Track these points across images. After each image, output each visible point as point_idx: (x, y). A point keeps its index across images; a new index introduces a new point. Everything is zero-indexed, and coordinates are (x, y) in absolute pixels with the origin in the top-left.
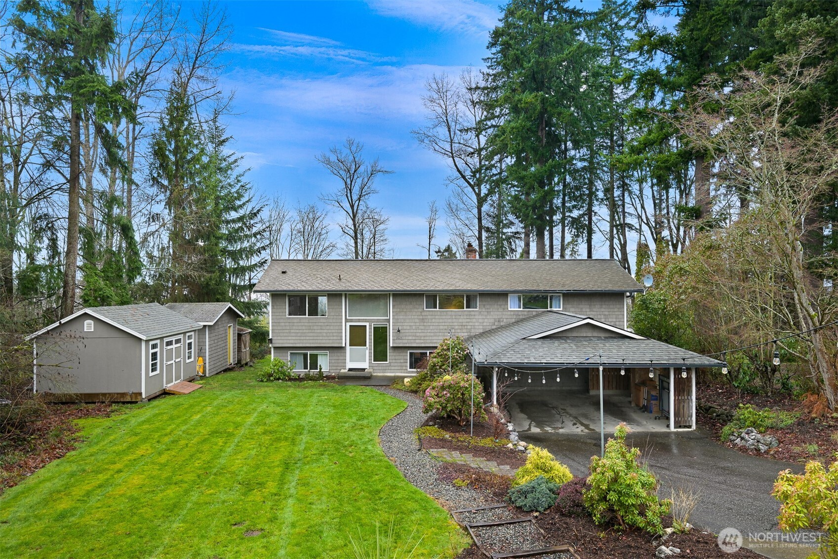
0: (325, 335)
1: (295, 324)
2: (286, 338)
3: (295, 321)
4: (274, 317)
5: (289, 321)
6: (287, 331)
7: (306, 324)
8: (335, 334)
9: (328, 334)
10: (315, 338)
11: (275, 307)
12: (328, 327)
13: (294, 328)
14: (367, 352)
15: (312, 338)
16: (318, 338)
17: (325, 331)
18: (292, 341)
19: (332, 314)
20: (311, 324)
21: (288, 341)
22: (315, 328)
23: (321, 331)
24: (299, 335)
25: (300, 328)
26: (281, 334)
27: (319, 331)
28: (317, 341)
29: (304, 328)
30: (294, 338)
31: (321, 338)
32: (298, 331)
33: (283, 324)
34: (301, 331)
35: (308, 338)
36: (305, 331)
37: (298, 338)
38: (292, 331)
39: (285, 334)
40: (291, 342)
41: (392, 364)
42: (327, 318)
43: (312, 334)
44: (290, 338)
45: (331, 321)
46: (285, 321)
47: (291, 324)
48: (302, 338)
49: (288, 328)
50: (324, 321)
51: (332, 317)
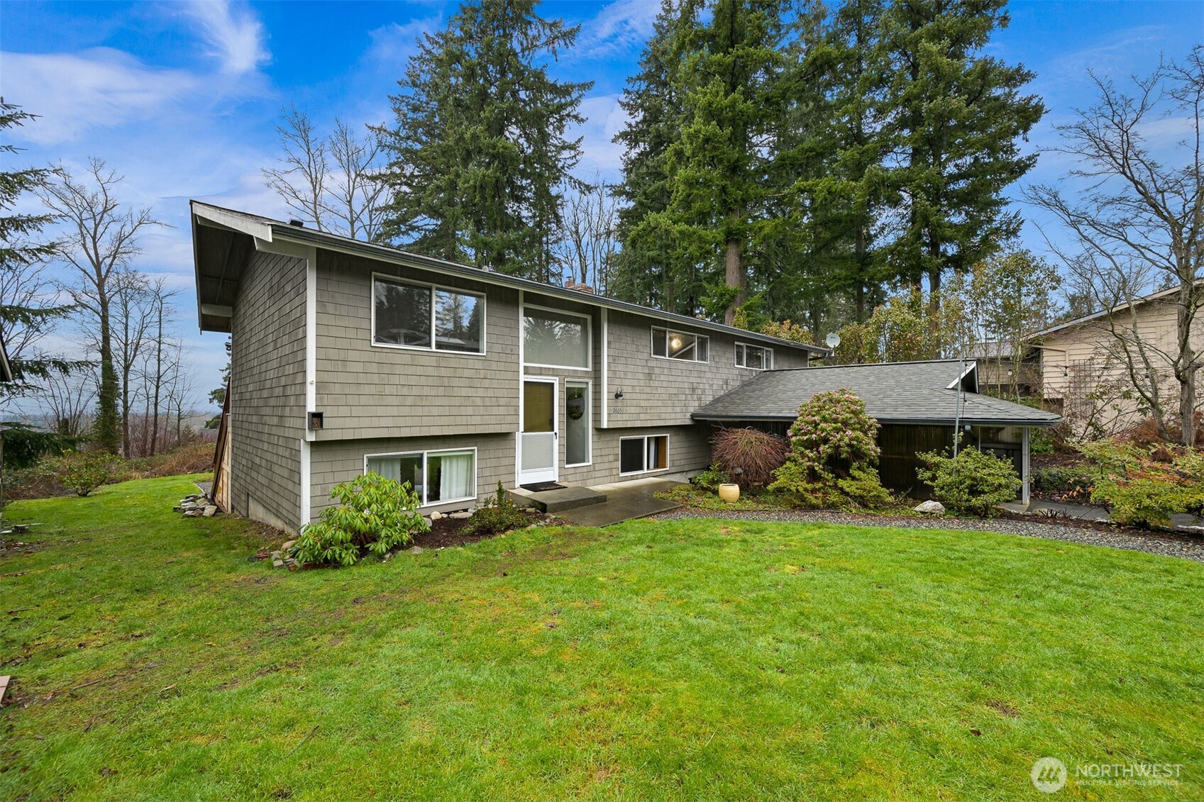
0: (478, 401)
1: (398, 369)
2: (372, 411)
3: (397, 359)
4: (326, 342)
5: (377, 357)
6: (373, 389)
7: (431, 371)
8: (502, 401)
9: (488, 402)
10: (455, 411)
11: (330, 308)
12: (486, 383)
13: (395, 379)
14: (556, 442)
15: (446, 411)
16: (463, 411)
17: (481, 392)
18: (389, 422)
19: (498, 348)
20: (443, 372)
21: (375, 422)
22: (456, 382)
23: (471, 392)
24: (409, 401)
25: (413, 380)
26: (351, 400)
27: (464, 392)
28: (459, 420)
29: (423, 381)
30: (394, 411)
31: (470, 411)
32: (405, 391)
33: (358, 367)
34: (415, 391)
35: (435, 411)
36: (426, 391)
37: (406, 411)
38: (388, 390)
39: (364, 400)
40: (384, 422)
41: (597, 467)
42: (485, 359)
43: (446, 401)
44: (380, 411)
45: (494, 366)
46: (365, 357)
47: (386, 369)
48: (419, 411)
49: (376, 379)
50: (478, 365)
51: (495, 357)
